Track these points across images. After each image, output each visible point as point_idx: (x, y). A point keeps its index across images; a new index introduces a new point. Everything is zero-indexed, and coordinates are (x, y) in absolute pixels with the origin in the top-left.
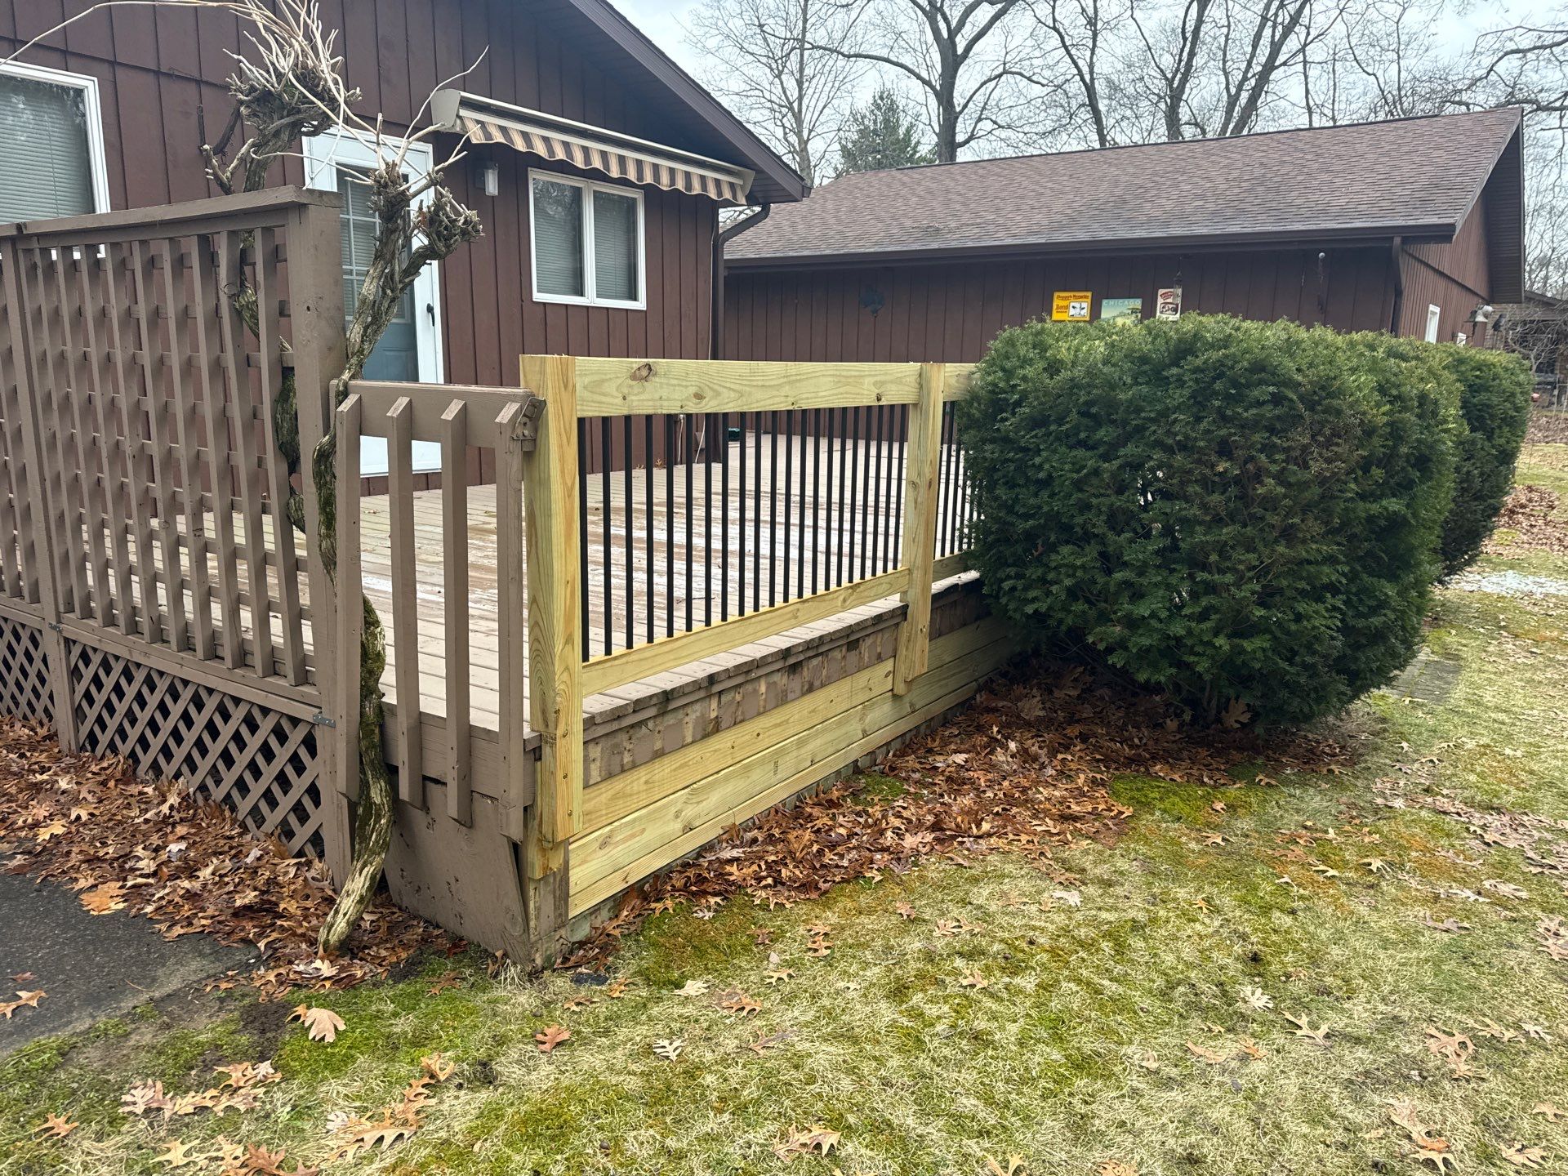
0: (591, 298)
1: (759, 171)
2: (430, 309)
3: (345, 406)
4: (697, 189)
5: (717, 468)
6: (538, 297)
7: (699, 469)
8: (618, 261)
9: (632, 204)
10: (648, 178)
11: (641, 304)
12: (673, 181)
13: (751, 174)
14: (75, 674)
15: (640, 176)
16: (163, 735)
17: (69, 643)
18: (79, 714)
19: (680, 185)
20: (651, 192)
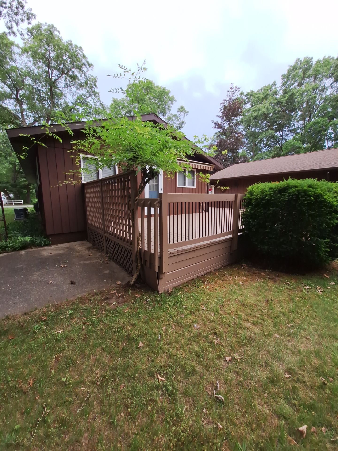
0: (187, 186)
1: (215, 165)
2: (161, 189)
3: (136, 202)
4: (204, 169)
5: (207, 213)
6: (178, 186)
7: (204, 213)
8: (192, 181)
9: (194, 171)
10: (196, 167)
11: (195, 187)
12: (201, 167)
13: (214, 165)
14: (106, 241)
15: (195, 167)
16: (113, 249)
17: (106, 237)
18: (107, 247)
19: (202, 168)
20: (197, 169)
